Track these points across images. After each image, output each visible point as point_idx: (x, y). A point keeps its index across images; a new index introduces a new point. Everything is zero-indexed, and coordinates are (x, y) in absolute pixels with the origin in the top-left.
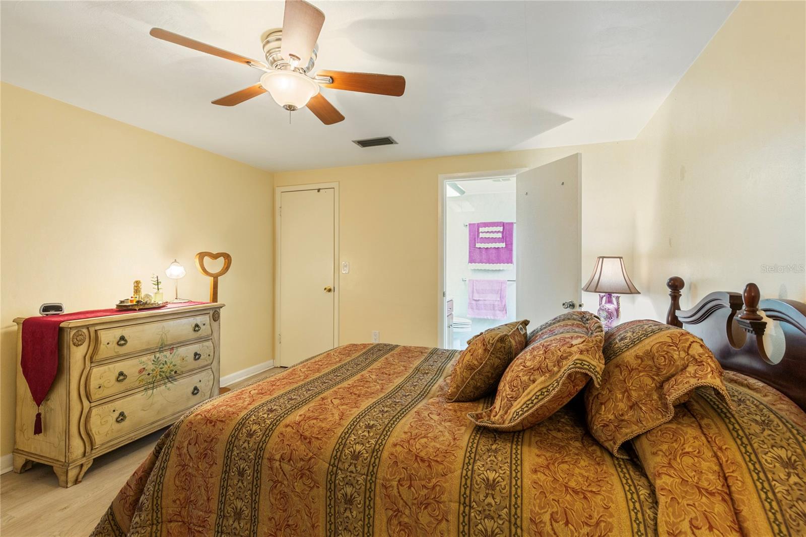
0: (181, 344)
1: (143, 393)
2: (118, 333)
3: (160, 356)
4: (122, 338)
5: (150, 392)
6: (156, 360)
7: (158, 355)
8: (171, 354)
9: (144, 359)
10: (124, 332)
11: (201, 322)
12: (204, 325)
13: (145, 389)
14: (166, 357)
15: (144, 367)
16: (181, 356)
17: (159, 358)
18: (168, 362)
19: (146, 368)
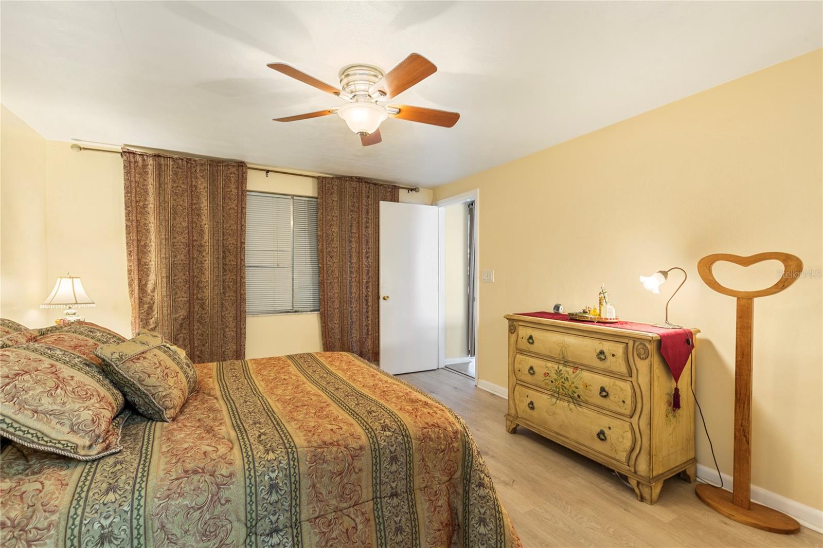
0: (587, 368)
1: (549, 397)
2: (529, 332)
3: (563, 369)
4: (531, 337)
5: (554, 400)
6: (558, 371)
7: (561, 367)
8: (573, 372)
9: (549, 364)
10: (533, 332)
11: (609, 350)
12: (613, 355)
13: (551, 395)
14: (568, 374)
15: (549, 372)
16: (583, 381)
17: (561, 370)
18: (569, 378)
19: (550, 374)
